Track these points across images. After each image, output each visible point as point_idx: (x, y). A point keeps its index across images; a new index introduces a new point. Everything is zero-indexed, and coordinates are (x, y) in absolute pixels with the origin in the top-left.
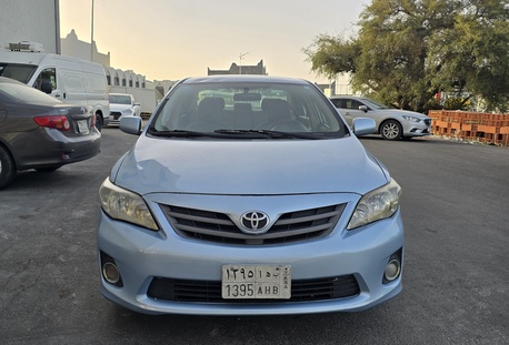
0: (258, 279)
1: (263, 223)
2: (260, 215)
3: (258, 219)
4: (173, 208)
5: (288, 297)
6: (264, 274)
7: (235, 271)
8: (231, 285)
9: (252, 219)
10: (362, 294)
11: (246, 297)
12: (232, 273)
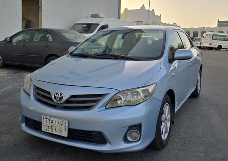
0: (55, 125)
1: (61, 98)
2: (61, 94)
3: (59, 96)
4: (38, 88)
5: (66, 136)
6: (57, 123)
7: (47, 119)
8: (45, 125)
9: (57, 96)
10: (107, 144)
11: (50, 132)
12: (45, 119)
